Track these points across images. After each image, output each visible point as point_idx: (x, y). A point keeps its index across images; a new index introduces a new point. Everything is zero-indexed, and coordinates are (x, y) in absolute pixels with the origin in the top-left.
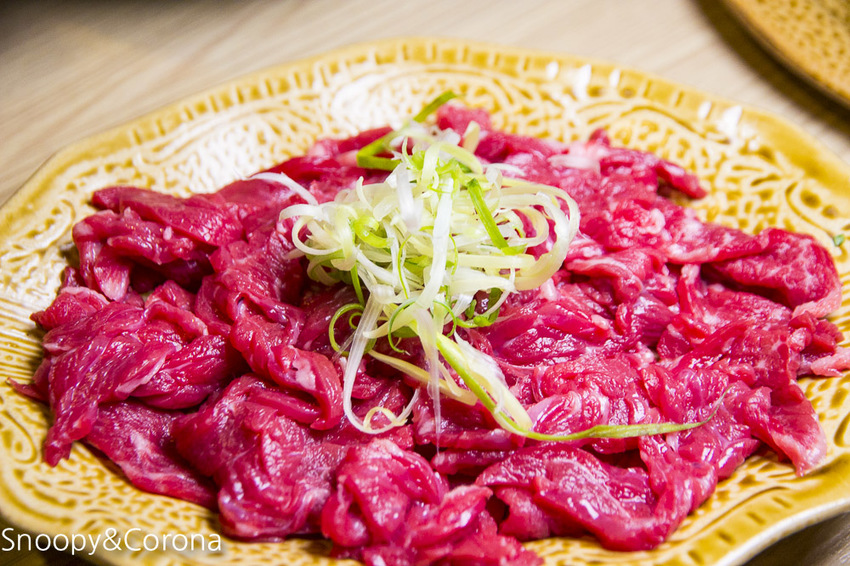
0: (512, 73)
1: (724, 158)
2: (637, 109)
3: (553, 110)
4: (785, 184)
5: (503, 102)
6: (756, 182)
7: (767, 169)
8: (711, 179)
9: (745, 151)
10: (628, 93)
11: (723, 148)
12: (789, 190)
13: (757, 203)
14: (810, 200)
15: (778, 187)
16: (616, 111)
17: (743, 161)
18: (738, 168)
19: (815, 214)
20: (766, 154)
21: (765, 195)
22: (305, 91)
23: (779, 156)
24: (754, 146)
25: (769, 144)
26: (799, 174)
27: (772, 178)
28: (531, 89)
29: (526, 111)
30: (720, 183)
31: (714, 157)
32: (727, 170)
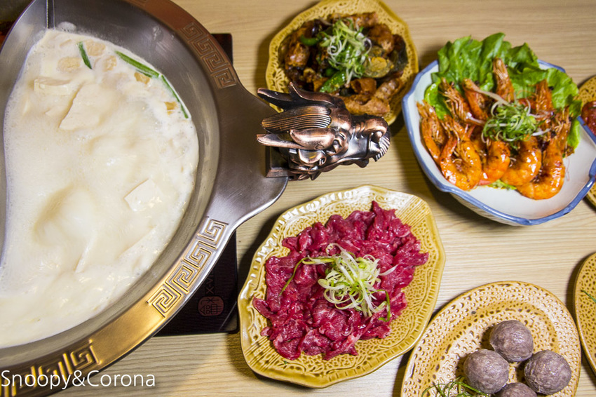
0: (386, 352)
1: (325, 369)
2: (354, 366)
3: (370, 352)
4: (307, 370)
5: (382, 346)
6: (314, 368)
7: (314, 372)
8: (325, 363)
9: (322, 373)
10: (358, 368)
11: (327, 371)
12: (305, 369)
13: (310, 363)
14: (298, 368)
15: (308, 369)
16: (358, 363)
17: (321, 371)
18: (321, 369)
19: (295, 366)
20: (317, 375)
21: (310, 366)
22: (420, 310)
23: (314, 376)
24: (321, 375)
25: (318, 378)
26: (306, 374)
27: (311, 371)
28: (379, 352)
29: (376, 347)
30: (322, 364)
31: (327, 367)
32: (323, 367)
